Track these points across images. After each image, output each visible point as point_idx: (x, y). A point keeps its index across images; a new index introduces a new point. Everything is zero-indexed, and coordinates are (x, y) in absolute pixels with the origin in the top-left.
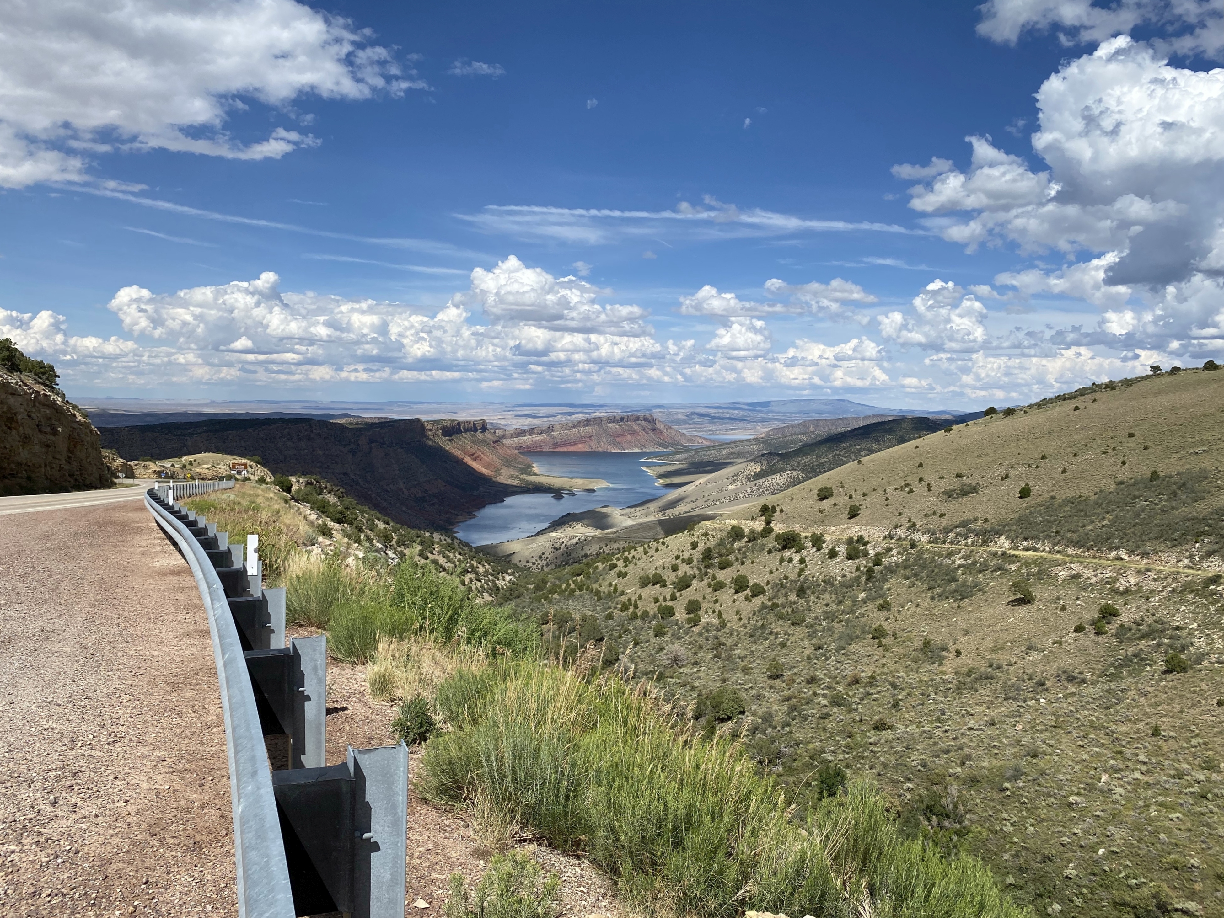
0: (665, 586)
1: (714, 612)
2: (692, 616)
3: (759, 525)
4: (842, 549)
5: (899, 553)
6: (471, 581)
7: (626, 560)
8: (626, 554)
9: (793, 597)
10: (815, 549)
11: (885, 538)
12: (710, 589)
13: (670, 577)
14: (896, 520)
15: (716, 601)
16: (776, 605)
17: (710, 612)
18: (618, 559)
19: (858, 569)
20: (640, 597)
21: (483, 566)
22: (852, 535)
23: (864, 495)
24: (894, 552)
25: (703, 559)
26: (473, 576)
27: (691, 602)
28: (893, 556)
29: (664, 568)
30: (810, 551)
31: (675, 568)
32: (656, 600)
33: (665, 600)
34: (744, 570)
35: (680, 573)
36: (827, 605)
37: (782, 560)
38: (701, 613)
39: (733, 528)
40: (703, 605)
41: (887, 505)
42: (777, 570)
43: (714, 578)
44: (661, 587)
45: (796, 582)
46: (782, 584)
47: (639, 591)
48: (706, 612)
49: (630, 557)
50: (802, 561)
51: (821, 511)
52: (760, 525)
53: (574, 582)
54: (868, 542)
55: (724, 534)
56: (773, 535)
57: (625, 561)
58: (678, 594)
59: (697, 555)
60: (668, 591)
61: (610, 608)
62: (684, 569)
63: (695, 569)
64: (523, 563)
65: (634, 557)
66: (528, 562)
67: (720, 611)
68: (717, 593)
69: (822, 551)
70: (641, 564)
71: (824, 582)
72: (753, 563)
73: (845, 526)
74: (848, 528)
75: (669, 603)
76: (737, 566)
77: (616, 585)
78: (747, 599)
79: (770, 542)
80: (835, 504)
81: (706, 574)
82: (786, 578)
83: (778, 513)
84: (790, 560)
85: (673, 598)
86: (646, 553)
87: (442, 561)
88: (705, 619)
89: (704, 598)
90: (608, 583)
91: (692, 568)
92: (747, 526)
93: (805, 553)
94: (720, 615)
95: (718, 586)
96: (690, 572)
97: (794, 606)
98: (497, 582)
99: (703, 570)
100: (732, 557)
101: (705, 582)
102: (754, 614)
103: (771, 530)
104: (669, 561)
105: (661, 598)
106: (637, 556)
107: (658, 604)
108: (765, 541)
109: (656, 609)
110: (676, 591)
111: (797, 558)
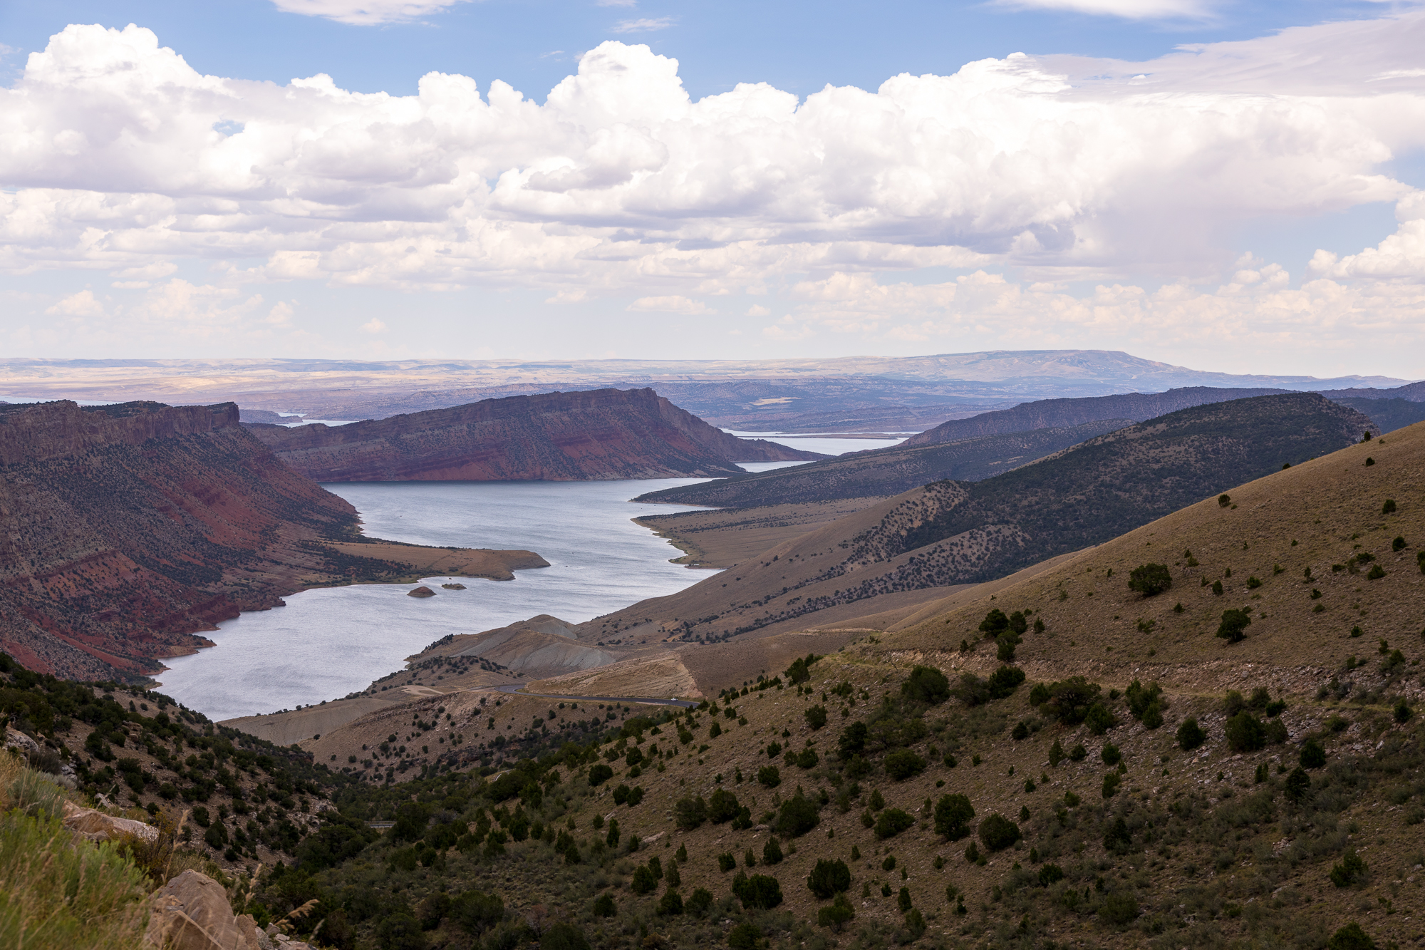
0: (747, 825)
1: (887, 892)
2: (829, 904)
3: (983, 666)
4: (1215, 725)
5: (1366, 734)
6: (223, 814)
7: (634, 757)
8: (632, 741)
9: (1096, 854)
10: (1139, 727)
11: (1323, 695)
12: (871, 833)
13: (760, 802)
14: (1348, 649)
15: (890, 865)
16: (1053, 875)
17: (876, 892)
18: (612, 756)
19: (1261, 777)
20: (682, 855)
21: (253, 774)
22: (1234, 687)
23: (1254, 584)
24: (1353, 731)
25: (845, 755)
26: (228, 802)
27: (822, 867)
28: (1350, 742)
29: (739, 779)
30: (1128, 735)
31: (770, 779)
32: (728, 863)
33: (750, 862)
34: (958, 782)
35: (786, 792)
36: (1191, 871)
37: (1056, 756)
38: (852, 895)
39: (918, 672)
40: (854, 874)
41: (1319, 609)
42: (1045, 780)
43: (878, 803)
44: (736, 827)
45: (1101, 813)
46: (1062, 817)
47: (680, 839)
48: (866, 894)
49: (644, 749)
50: (1111, 756)
51: (1144, 628)
52: (985, 665)
53: (498, 816)
54: (1280, 707)
55: (895, 689)
56: (1024, 692)
57: (631, 762)
58: (784, 848)
59: (827, 742)
60: (756, 841)
61: (602, 885)
62: (794, 783)
63: (824, 781)
64: (342, 763)
65: (654, 750)
66: (352, 760)
67: (904, 892)
68: (889, 843)
69: (1160, 731)
70: (675, 768)
71: (1174, 809)
72: (977, 761)
73: (1214, 664)
74: (1220, 670)
75: (766, 872)
76: (934, 773)
77: (614, 823)
78: (972, 856)
79: (1017, 708)
80: (1179, 609)
81: (855, 792)
82: (1073, 801)
83: (1030, 632)
84: (1079, 755)
85: (773, 857)
86: (686, 739)
87: (147, 763)
88: (867, 911)
89: (856, 856)
90: (590, 817)
91: (817, 777)
92: (953, 666)
93: (1114, 737)
94: (905, 901)
95: (895, 825)
96: (811, 790)
97: (1103, 875)
98: (290, 816)
99: (847, 786)
100: (921, 749)
101: (855, 814)
102: (997, 899)
103: (1019, 677)
104: (750, 762)
105: (740, 858)
106: (664, 747)
107: (732, 874)
108: (1003, 706)
109: (728, 887)
110: (776, 837)
111: (1095, 748)
